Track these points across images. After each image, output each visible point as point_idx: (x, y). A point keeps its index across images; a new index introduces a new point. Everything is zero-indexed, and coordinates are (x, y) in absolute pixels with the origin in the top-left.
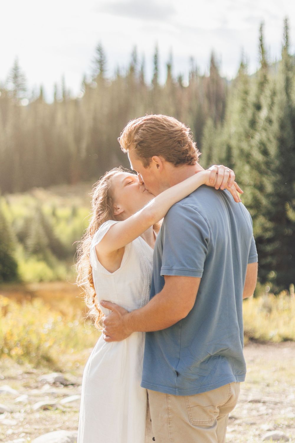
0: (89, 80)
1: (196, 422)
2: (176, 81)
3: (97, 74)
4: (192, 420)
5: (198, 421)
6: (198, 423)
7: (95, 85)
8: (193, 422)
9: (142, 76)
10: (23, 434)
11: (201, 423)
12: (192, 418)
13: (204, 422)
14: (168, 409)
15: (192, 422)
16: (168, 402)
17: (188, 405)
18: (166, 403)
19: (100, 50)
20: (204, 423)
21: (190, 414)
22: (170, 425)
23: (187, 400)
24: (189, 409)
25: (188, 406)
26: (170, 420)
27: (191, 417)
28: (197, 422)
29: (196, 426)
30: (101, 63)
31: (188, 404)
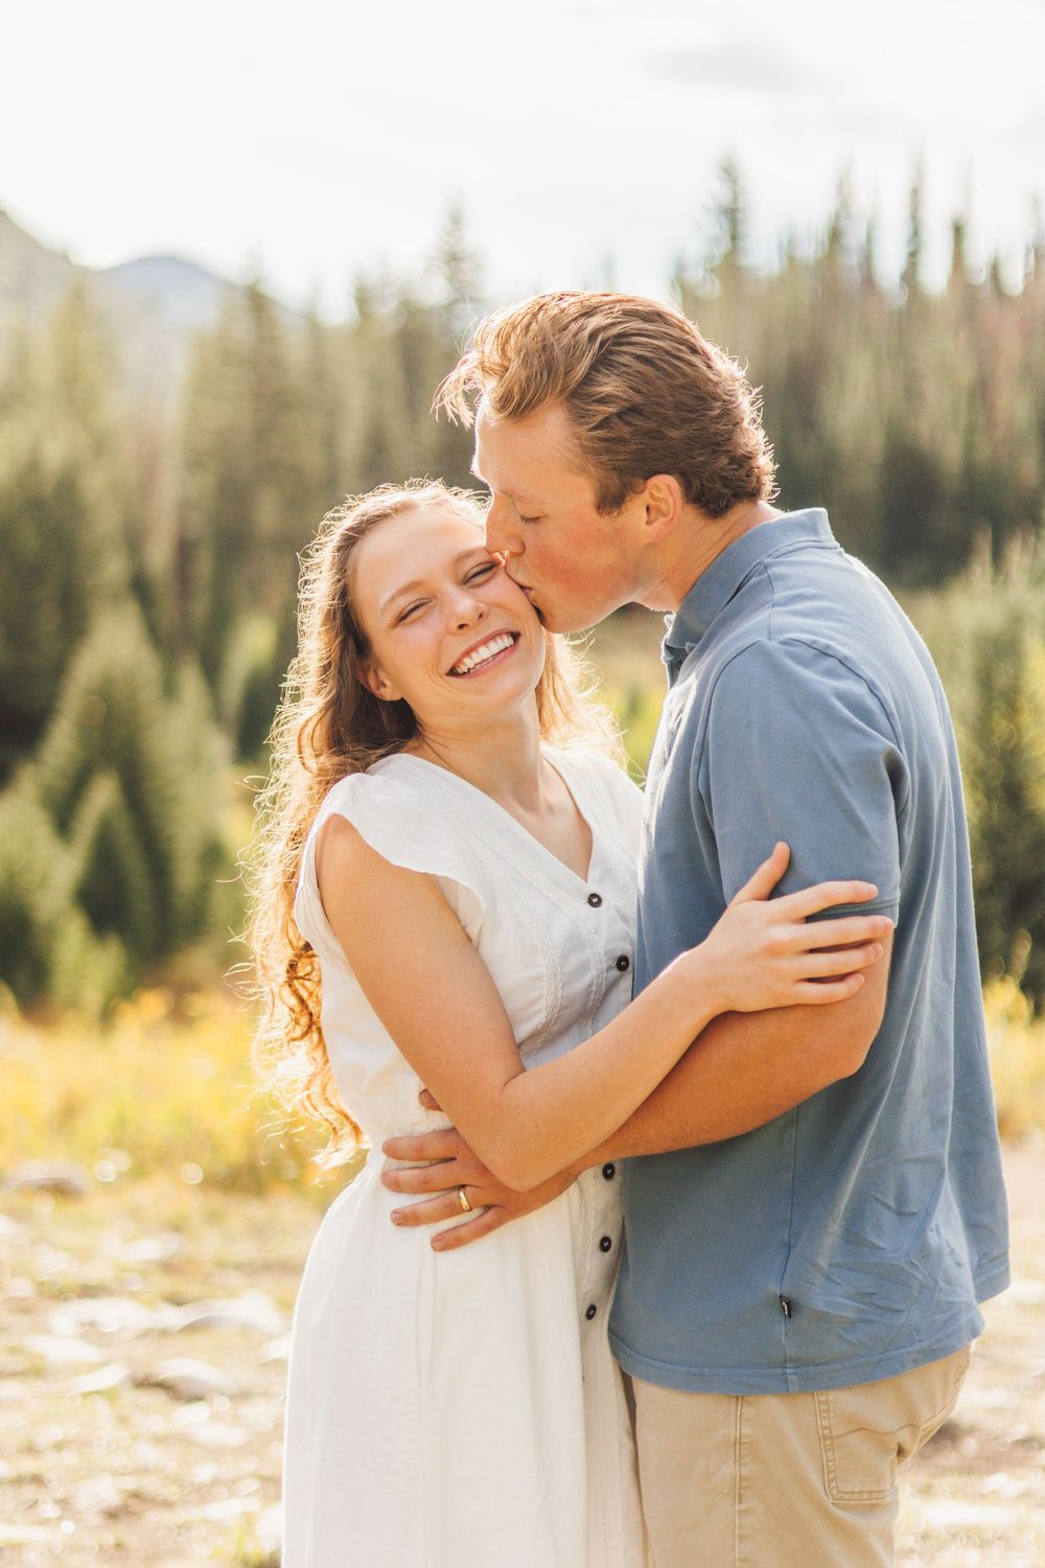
0: (696, 274)
1: (847, 1493)
2: (981, 277)
3: (720, 251)
4: (834, 1484)
5: (857, 1490)
6: (856, 1496)
7: (713, 289)
8: (839, 1492)
9: (867, 260)
10: (254, 1485)
11: (865, 1496)
12: (835, 1478)
13: (875, 1492)
14: (738, 1442)
15: (835, 1492)
16: (743, 1417)
17: (826, 1428)
18: (733, 1418)
19: (730, 173)
20: (874, 1496)
21: (830, 1464)
22: (743, 1506)
23: (823, 1407)
24: (828, 1442)
25: (827, 1432)
26: (744, 1485)
27: (832, 1476)
28: (854, 1492)
29: (844, 1508)
30: (732, 216)
31: (826, 1423)
